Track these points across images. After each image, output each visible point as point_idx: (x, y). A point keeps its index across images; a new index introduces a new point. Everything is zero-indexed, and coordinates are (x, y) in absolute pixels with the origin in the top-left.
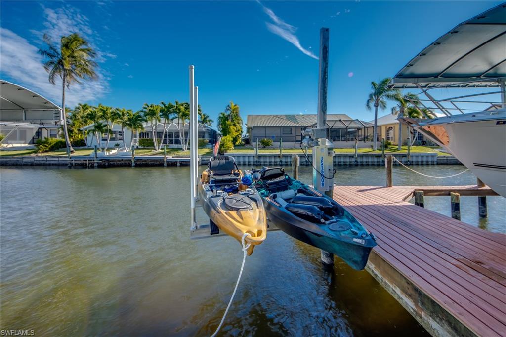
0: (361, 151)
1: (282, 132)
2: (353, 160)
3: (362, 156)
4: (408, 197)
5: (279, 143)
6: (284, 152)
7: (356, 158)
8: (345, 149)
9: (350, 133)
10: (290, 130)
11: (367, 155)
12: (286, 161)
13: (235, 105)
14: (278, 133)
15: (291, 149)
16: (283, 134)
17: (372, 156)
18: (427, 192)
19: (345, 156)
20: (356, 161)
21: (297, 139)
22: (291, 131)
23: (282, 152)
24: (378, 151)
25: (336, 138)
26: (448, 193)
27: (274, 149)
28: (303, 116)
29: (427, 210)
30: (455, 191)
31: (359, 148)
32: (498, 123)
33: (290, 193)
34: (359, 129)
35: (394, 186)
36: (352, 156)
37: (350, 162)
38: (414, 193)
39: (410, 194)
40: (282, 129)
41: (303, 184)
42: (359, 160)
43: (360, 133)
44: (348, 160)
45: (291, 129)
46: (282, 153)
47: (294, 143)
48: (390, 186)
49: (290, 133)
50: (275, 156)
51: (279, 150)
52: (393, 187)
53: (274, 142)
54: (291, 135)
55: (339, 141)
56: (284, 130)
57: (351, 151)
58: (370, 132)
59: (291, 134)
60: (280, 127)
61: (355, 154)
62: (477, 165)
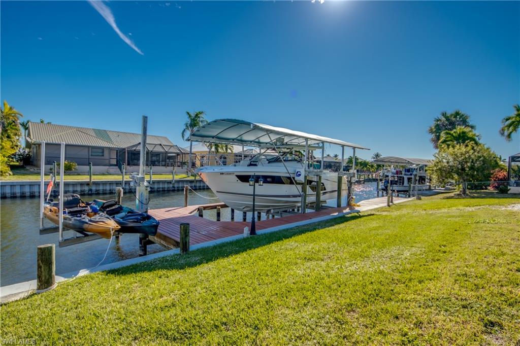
0: (177, 177)
1: (90, 153)
2: (171, 186)
3: (178, 182)
4: (194, 211)
5: (88, 167)
6: (95, 178)
7: (173, 184)
8: (164, 175)
9: (170, 158)
10: (101, 151)
11: (183, 181)
12: (98, 189)
13: (11, 109)
14: (84, 153)
15: (103, 174)
16: (92, 155)
17: (187, 181)
18: (205, 208)
19: (164, 182)
20: (174, 187)
21: (111, 163)
22: (103, 152)
23: (92, 178)
24: (192, 177)
25: (157, 163)
26: (215, 207)
27: (79, 174)
28: (119, 134)
29: (204, 219)
30: (218, 206)
31: (176, 174)
32: (221, 174)
33: (123, 214)
34: (178, 154)
35: (189, 205)
36: (169, 182)
37: (168, 188)
38: (198, 209)
39: (196, 210)
40: (90, 149)
41: (130, 209)
42: (176, 185)
43: (179, 159)
44: (166, 186)
45: (103, 149)
46: (92, 180)
47: (108, 167)
48: (186, 206)
49: (101, 154)
50: (82, 184)
51: (89, 177)
52: (188, 207)
53: (78, 165)
54: (103, 158)
55: (159, 166)
56: (94, 150)
57: (169, 177)
58: (187, 159)
59: (103, 156)
60: (88, 147)
61: (173, 180)
62: (218, 192)
